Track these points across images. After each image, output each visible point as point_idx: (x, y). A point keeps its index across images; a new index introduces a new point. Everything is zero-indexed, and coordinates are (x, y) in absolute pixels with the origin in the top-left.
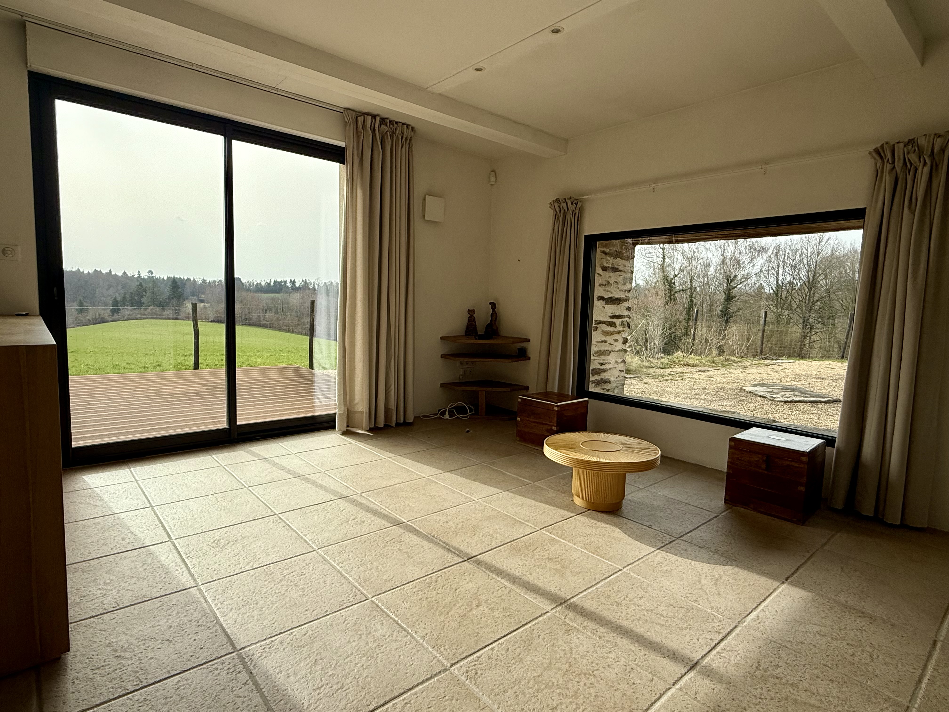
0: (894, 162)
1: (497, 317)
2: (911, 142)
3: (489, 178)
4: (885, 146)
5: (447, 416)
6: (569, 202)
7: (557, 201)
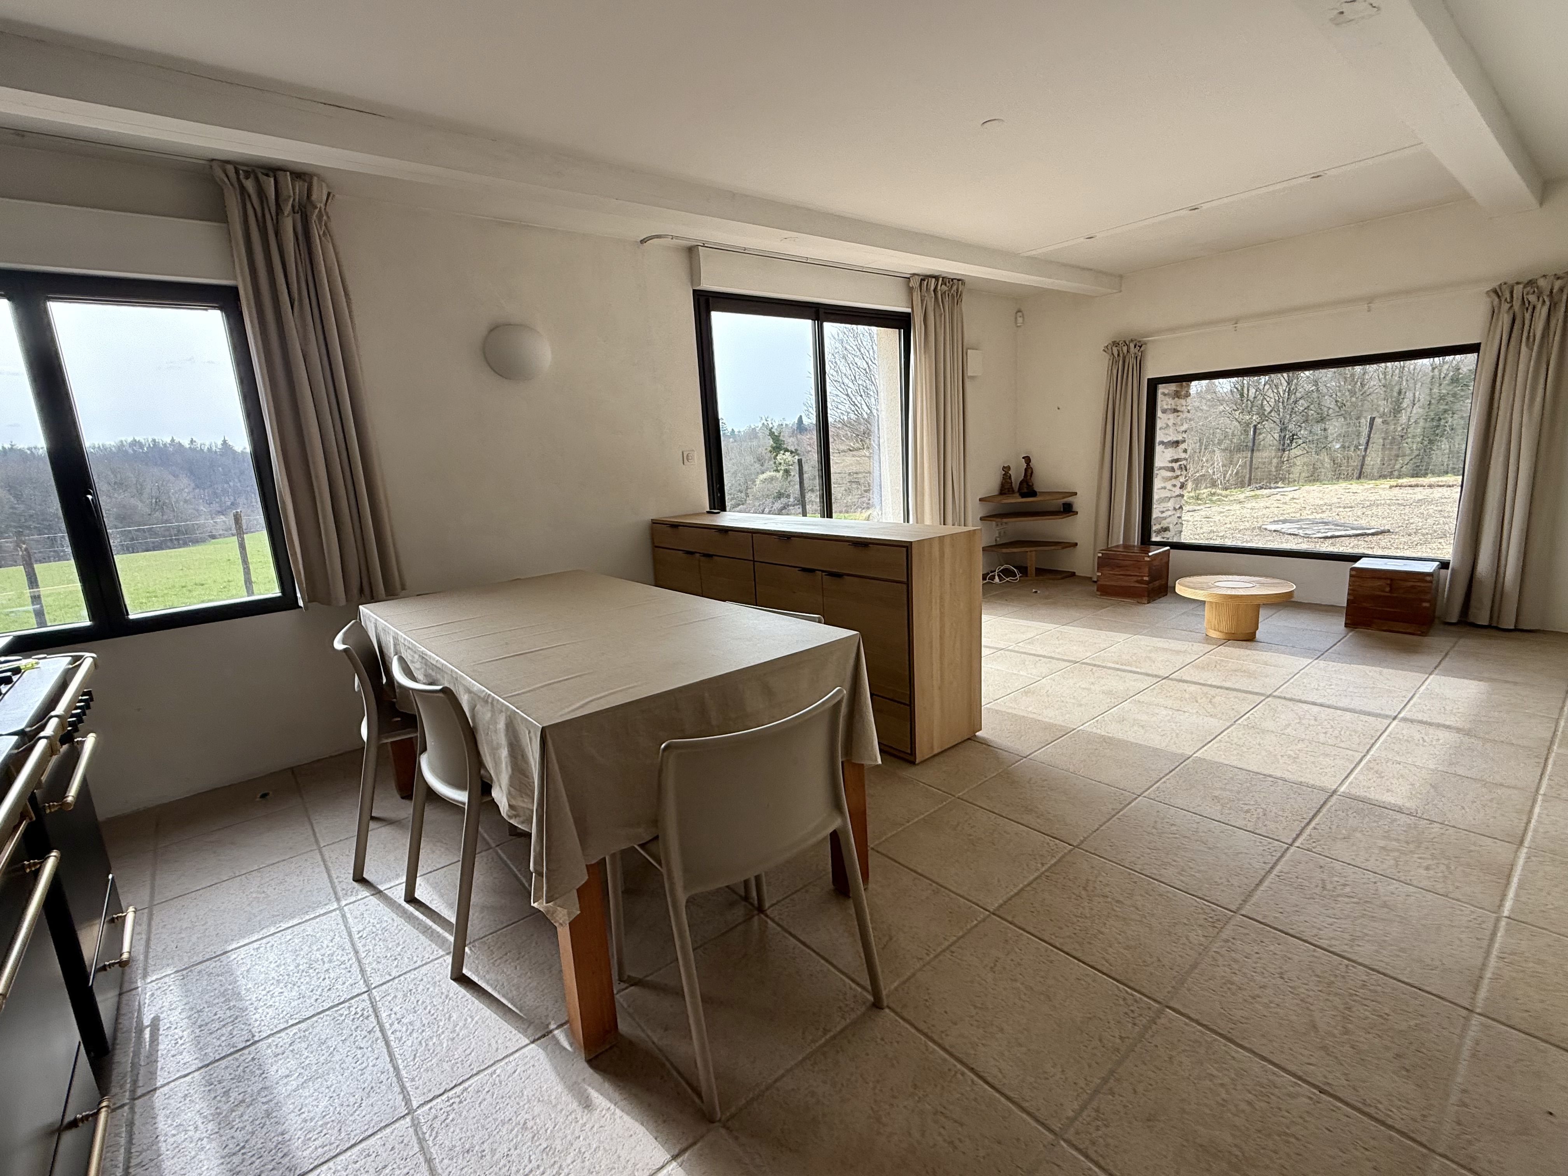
0: (1512, 301)
1: (1032, 472)
2: (1531, 283)
3: (1016, 318)
4: (1504, 287)
5: (997, 580)
6: (1132, 345)
7: (1115, 344)
